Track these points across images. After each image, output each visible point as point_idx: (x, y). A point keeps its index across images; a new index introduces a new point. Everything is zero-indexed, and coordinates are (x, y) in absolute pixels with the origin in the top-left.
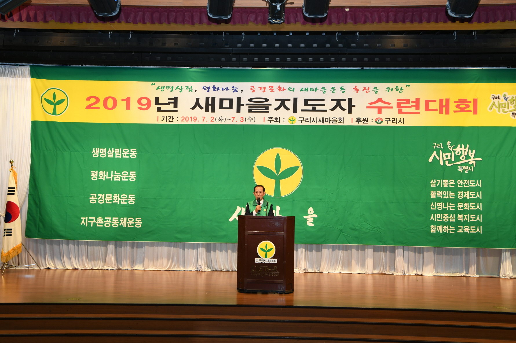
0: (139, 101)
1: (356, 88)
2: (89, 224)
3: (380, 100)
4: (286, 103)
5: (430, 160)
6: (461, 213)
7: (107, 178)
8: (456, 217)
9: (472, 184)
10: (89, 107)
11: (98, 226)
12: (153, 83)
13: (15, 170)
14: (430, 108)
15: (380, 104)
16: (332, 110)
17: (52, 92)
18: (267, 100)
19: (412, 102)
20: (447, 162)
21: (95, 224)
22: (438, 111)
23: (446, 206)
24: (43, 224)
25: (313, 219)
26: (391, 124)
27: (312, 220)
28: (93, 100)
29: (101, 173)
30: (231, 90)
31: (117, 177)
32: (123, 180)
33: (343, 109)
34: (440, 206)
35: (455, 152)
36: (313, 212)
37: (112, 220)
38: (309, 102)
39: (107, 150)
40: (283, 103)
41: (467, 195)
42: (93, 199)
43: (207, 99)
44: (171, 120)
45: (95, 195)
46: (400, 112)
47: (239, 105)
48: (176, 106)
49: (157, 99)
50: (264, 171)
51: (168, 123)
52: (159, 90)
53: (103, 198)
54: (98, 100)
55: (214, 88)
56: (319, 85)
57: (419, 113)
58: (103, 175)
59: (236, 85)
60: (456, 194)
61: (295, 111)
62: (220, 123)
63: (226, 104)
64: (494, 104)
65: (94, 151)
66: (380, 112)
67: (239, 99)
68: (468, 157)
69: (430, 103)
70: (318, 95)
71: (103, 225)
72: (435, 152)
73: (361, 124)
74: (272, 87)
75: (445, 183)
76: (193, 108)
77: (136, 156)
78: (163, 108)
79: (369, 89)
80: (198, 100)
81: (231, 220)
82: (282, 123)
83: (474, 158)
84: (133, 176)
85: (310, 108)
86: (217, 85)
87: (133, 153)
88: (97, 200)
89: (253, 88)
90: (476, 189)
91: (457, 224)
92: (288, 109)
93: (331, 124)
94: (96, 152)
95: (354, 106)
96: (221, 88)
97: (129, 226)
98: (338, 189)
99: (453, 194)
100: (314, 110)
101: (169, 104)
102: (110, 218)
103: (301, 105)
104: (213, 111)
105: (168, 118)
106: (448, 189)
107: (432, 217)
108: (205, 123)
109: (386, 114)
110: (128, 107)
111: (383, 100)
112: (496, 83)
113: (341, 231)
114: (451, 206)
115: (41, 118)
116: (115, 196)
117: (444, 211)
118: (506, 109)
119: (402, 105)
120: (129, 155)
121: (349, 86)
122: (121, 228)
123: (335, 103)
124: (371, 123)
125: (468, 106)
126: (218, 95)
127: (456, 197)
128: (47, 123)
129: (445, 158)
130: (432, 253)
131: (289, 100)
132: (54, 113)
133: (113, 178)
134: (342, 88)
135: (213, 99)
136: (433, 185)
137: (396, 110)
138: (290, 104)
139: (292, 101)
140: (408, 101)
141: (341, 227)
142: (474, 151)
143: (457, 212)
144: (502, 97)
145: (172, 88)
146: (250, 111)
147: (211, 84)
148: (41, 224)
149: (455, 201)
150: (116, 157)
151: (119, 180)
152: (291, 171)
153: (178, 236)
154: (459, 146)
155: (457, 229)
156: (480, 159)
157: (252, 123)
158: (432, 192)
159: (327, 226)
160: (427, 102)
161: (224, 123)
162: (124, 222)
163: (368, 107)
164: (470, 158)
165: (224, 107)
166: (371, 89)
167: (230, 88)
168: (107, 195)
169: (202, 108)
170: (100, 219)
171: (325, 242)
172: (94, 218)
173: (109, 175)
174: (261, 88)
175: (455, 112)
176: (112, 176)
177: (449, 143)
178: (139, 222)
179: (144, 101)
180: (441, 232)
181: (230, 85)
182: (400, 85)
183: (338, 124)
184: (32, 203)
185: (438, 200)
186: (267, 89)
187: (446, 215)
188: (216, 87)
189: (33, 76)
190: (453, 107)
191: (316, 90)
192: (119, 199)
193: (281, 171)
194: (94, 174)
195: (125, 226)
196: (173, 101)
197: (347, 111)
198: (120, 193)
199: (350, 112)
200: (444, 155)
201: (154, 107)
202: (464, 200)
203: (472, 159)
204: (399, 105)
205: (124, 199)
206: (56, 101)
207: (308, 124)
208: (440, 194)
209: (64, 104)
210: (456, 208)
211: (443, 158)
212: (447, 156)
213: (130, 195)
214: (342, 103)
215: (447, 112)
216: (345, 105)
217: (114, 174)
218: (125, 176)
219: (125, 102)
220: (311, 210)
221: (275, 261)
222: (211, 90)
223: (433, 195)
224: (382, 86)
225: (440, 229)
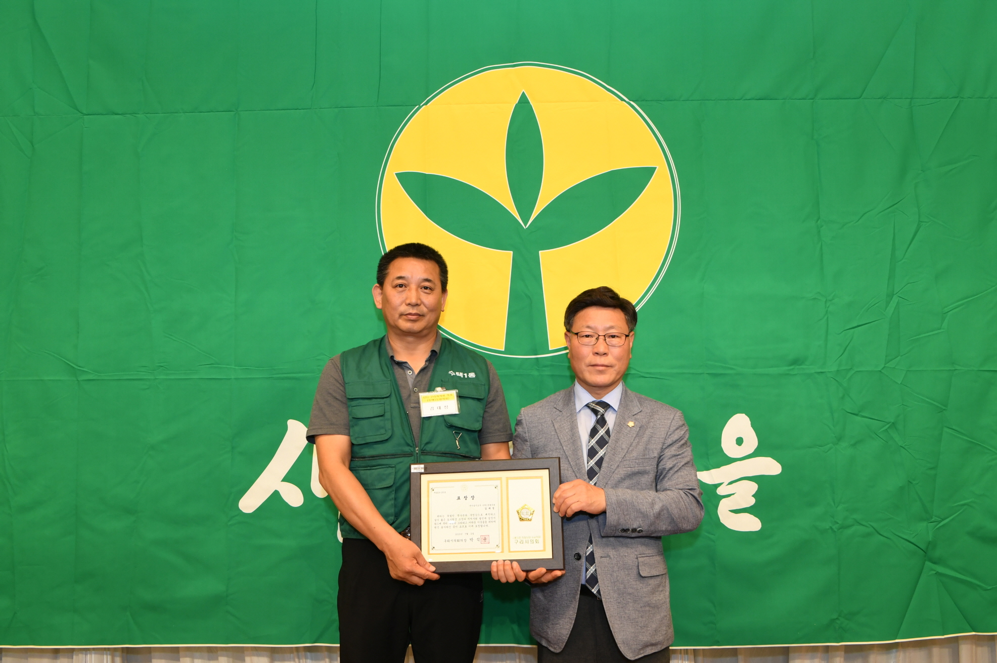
25: (753, 487)
27: (746, 494)
36: (752, 442)
81: (249, 503)
98: (895, 300)
141: (921, 530)
159: (844, 527)
193: (546, 196)
220: (738, 430)
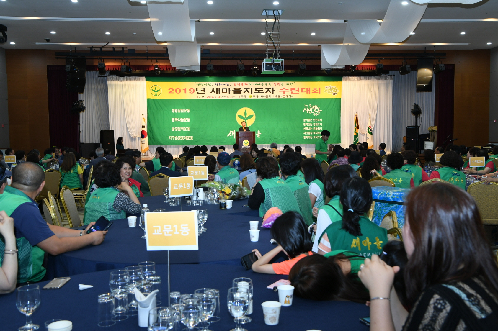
0: (190, 90)
1: (275, 84)
2: (172, 139)
3: (284, 88)
4: (248, 89)
5: (303, 111)
6: (314, 131)
7: (178, 121)
8: (313, 133)
9: (318, 120)
10: (170, 93)
11: (176, 139)
12: (195, 82)
13: (144, 118)
14: (303, 91)
15: (284, 90)
16: (266, 92)
17: (155, 87)
18: (240, 89)
19: (297, 89)
20: (309, 112)
21: (174, 139)
22: (306, 93)
23: (309, 129)
24: (154, 139)
26: (288, 98)
27: (259, 135)
28: (171, 90)
29: (176, 119)
30: (226, 85)
31: (182, 120)
32: (185, 121)
33: (270, 92)
34: (307, 129)
35: (312, 108)
36: (259, 132)
37: (181, 137)
38: (257, 89)
39: (178, 110)
40: (247, 89)
41: (317, 124)
42: (173, 129)
43: (217, 89)
44: (203, 97)
45: (174, 127)
46: (292, 93)
47: (230, 91)
48: (204, 92)
49: (197, 89)
50: (240, 116)
51: (202, 98)
52: (198, 85)
53: (177, 129)
54: (173, 90)
55: (219, 84)
56: (261, 83)
57: (299, 93)
58: (177, 120)
59: (228, 83)
60: (313, 124)
61: (252, 93)
62: (222, 98)
63: (224, 90)
64: (326, 90)
65: (172, 110)
66: (284, 93)
67: (229, 89)
68: (317, 110)
69: (303, 89)
70: (260, 86)
71: (178, 139)
72: (305, 108)
73: (277, 98)
74: (242, 84)
75: (309, 120)
76: (211, 92)
77: (189, 112)
78: (199, 92)
79: (280, 84)
80: (213, 89)
81: (228, 136)
82: (247, 98)
83: (319, 110)
84: (189, 120)
85: (257, 92)
86: (221, 83)
87: (188, 110)
88: (175, 130)
89: (235, 84)
90: (320, 122)
91: (313, 135)
92: (249, 92)
93: (266, 98)
94: (174, 111)
95: (274, 91)
96: (222, 84)
97: (188, 139)
98: (269, 123)
99: (312, 124)
100: (259, 92)
101: (202, 91)
102: (180, 136)
103: (254, 91)
104: (219, 93)
105: (202, 96)
106: (310, 122)
107: (304, 133)
108: (216, 98)
109: (287, 94)
110: (185, 92)
111: (286, 88)
112: (327, 81)
113: (271, 139)
114: (311, 129)
115: (151, 97)
116: (182, 128)
117: (308, 131)
118: (330, 92)
119: (293, 90)
120: (187, 111)
121: (272, 83)
122: (185, 140)
123: (267, 89)
124: (281, 97)
125: (317, 91)
126: (221, 87)
127: (313, 125)
128: (153, 99)
129: (309, 111)
130: (304, 147)
131: (249, 89)
132: (156, 95)
133: (181, 120)
134: (269, 84)
135: (219, 89)
136: (304, 120)
137: (290, 92)
138: (249, 90)
139: (250, 89)
140: (295, 89)
141: (270, 138)
142: (319, 108)
143: (313, 131)
144: (329, 87)
145: (203, 84)
146: (234, 93)
147: (218, 83)
148: (153, 139)
149: (312, 127)
150: (182, 112)
151: (183, 121)
152: (251, 116)
153: (207, 142)
154: (314, 106)
155: (313, 137)
156: (321, 111)
157: (235, 98)
158: (304, 123)
159: (265, 137)
160: (302, 89)
161: (224, 98)
162: (186, 138)
163: (280, 91)
164: (318, 110)
165: (224, 92)
166: (281, 84)
167: (226, 84)
168: (179, 127)
169: (215, 92)
170: (176, 137)
171: (264, 144)
172: (174, 137)
173: (179, 120)
174: (238, 84)
175: (312, 93)
176: (180, 120)
177: (310, 105)
178: (192, 138)
179: (192, 90)
180: (307, 138)
181: (225, 83)
182: (292, 82)
183: (268, 98)
184: (149, 131)
185: (306, 126)
186: (241, 84)
187: (309, 132)
188: (220, 84)
189: (146, 81)
190: (311, 91)
191: (260, 84)
192: (183, 129)
193: (247, 117)
194: (173, 119)
195: (186, 139)
196: (203, 89)
197: (272, 93)
198: (184, 126)
199: (273, 93)
200: (309, 109)
201: (196, 92)
202: (316, 126)
203: (319, 111)
204: (291, 90)
205: (185, 129)
206: (157, 90)
207: (257, 98)
208: (307, 124)
209: (160, 91)
210: (313, 129)
211: (308, 110)
212: (309, 110)
213: (188, 127)
214: (270, 89)
215: (309, 93)
216: (271, 90)
217: (181, 119)
218: (185, 120)
219: (184, 90)
220: (259, 131)
221: (249, 147)
222: (218, 85)
223: (304, 125)
224: (285, 83)
225: (307, 137)
